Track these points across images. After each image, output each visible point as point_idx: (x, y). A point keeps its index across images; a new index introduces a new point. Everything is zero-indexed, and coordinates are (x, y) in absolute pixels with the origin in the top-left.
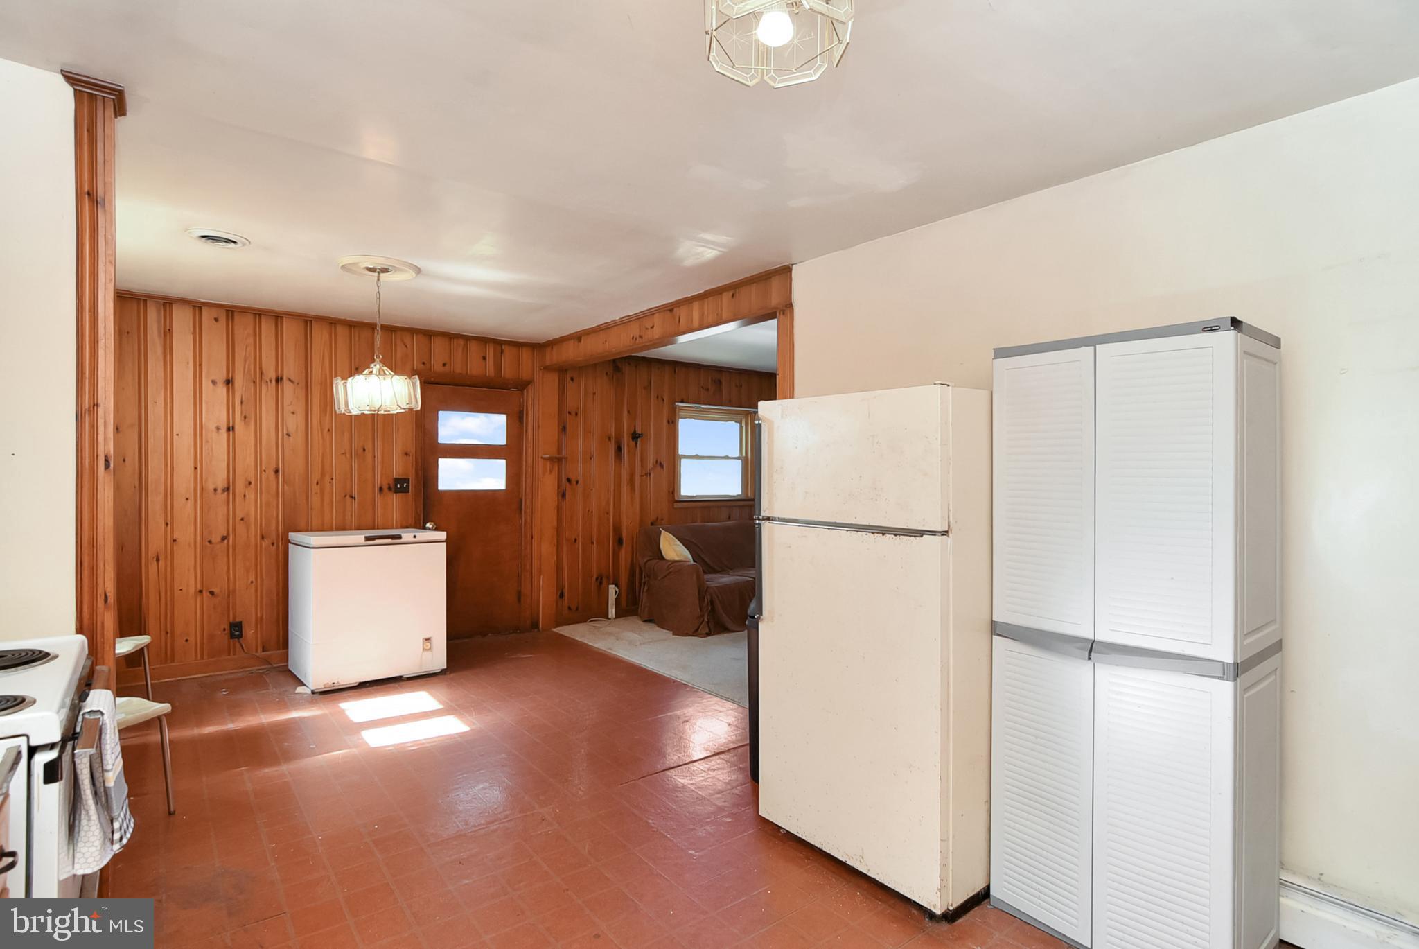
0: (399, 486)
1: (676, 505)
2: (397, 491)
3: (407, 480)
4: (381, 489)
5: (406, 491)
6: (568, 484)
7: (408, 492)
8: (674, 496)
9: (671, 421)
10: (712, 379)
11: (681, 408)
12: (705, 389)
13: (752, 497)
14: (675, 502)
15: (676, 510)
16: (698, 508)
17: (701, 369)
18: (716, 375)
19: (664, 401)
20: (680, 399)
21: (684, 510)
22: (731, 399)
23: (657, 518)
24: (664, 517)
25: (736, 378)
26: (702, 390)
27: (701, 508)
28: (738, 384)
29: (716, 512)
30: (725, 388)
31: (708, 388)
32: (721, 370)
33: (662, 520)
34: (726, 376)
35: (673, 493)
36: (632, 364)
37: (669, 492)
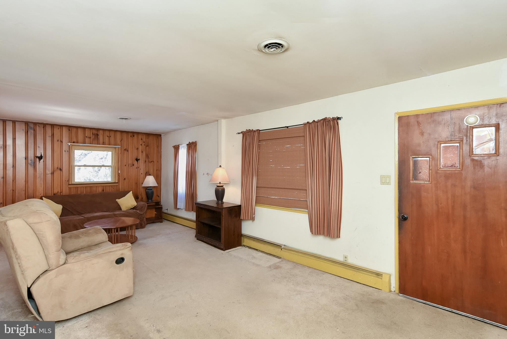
9: (66, 151)
10: (92, 133)
11: (72, 145)
12: (88, 137)
13: (117, 182)
14: (69, 185)
15: (70, 188)
16: (84, 187)
17: (86, 129)
18: (95, 132)
19: (62, 142)
20: (73, 142)
21: (75, 188)
22: (104, 142)
23: (58, 192)
24: (62, 191)
25: (107, 133)
26: (86, 138)
27: (86, 187)
28: (108, 136)
29: (95, 189)
30: (101, 137)
31: (90, 137)
32: (98, 130)
33: (61, 192)
34: (101, 132)
35: (68, 181)
36: (40, 126)
37: (65, 181)
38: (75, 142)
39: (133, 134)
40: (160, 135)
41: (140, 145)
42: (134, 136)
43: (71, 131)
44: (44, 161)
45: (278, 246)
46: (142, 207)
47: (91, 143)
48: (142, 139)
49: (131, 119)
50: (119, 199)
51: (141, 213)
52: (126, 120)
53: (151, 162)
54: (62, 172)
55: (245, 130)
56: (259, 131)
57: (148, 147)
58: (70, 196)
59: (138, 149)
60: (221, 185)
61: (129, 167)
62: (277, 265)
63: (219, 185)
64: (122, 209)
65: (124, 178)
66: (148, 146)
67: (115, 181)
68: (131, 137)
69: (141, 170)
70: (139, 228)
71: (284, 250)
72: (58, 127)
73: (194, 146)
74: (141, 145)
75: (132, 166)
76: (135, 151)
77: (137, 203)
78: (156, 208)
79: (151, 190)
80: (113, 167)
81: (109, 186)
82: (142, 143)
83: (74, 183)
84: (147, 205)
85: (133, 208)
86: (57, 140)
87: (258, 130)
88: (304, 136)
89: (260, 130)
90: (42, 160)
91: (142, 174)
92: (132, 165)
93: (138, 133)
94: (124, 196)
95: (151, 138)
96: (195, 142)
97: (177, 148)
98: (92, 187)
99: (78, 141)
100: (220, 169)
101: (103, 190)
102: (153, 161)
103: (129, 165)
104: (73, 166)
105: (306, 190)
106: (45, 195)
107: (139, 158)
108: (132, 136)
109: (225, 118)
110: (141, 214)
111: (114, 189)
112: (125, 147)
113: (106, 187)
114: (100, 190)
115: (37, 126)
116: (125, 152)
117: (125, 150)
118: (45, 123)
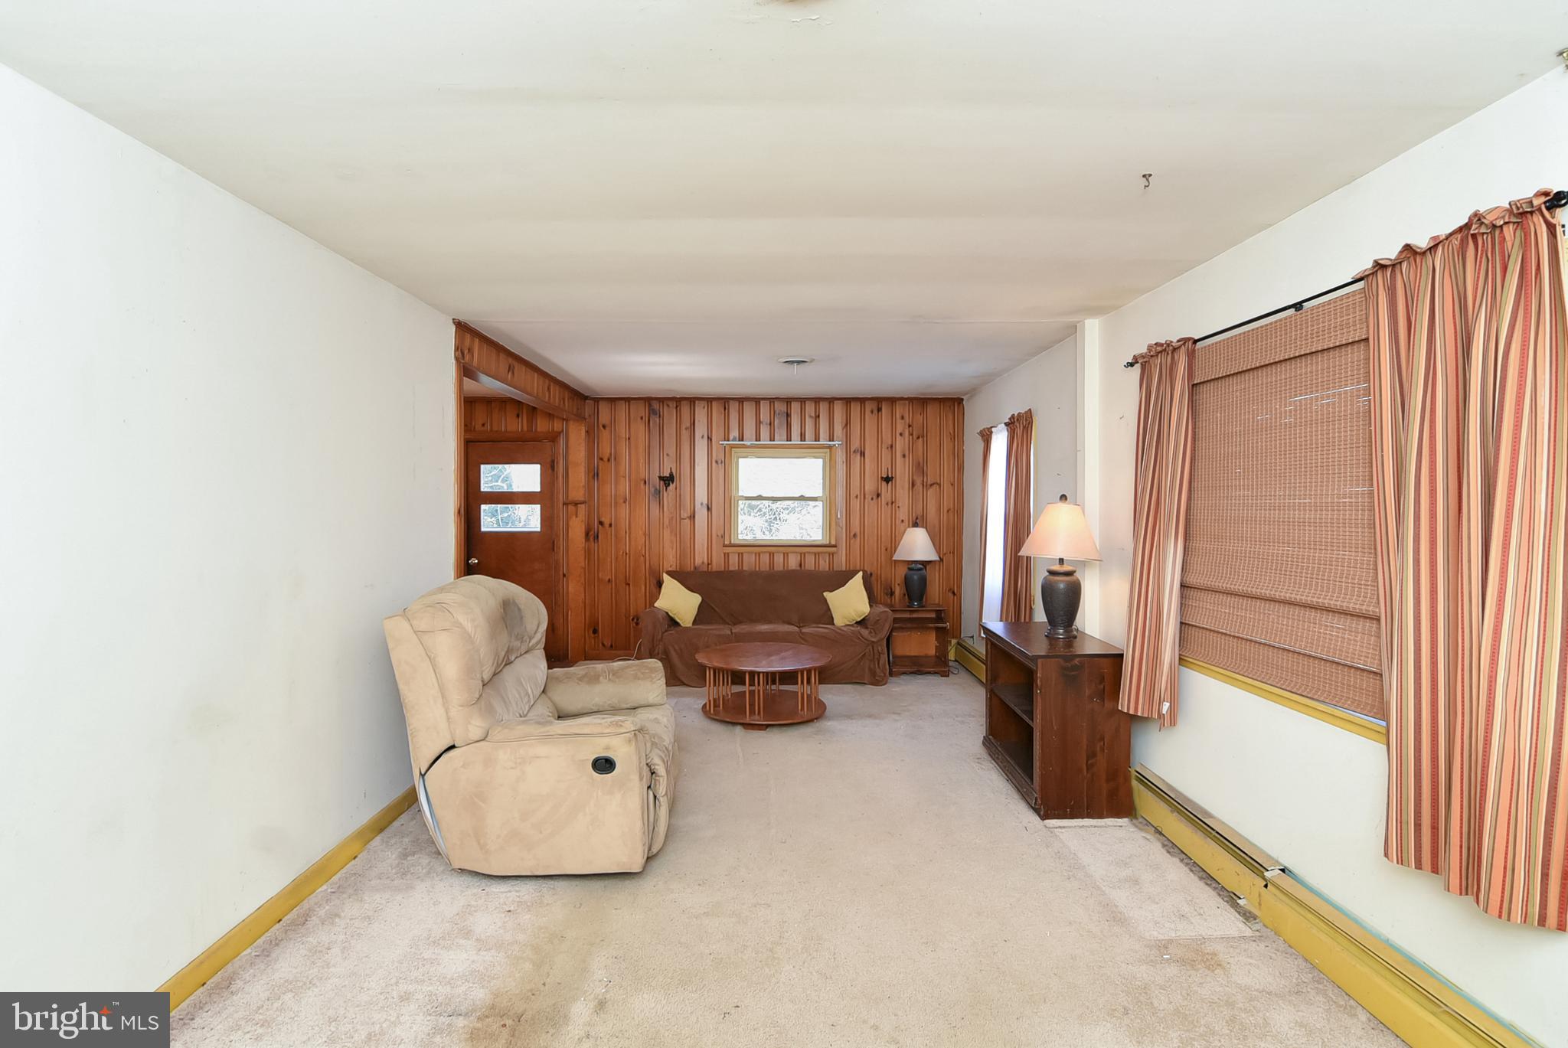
1: (726, 550)
6: (600, 527)
8: (724, 540)
9: (720, 462)
10: (775, 412)
11: (732, 446)
12: (764, 423)
13: (833, 543)
14: (725, 546)
15: (726, 555)
16: (756, 553)
17: (760, 403)
18: (780, 407)
19: (711, 440)
20: (732, 437)
21: (737, 555)
22: (803, 433)
23: (703, 563)
24: (711, 561)
25: (809, 408)
26: (761, 425)
28: (813, 415)
29: (782, 560)
30: (794, 420)
32: (788, 401)
33: (708, 564)
34: (795, 406)
35: (723, 536)
36: (671, 406)
37: (718, 536)
38: (738, 439)
39: (880, 403)
40: (960, 401)
41: (898, 435)
42: (879, 410)
43: (729, 411)
44: (676, 488)
45: (1254, 865)
46: (878, 620)
48: (903, 418)
49: (812, 361)
50: (831, 591)
51: (873, 640)
52: (802, 366)
53: (931, 485)
54: (711, 514)
55: (1144, 350)
56: (1190, 342)
57: (921, 439)
58: (725, 575)
59: (892, 446)
60: (1066, 568)
61: (866, 501)
62: (1209, 948)
63: (1056, 568)
64: (835, 622)
65: (852, 534)
66: (923, 437)
67: (828, 541)
68: (872, 412)
69: (901, 508)
70: (866, 682)
71: (1277, 892)
72: (703, 403)
73: (1024, 427)
74: (901, 434)
75: (875, 497)
76: (886, 454)
77: (871, 606)
78: (937, 629)
79: (919, 572)
80: (825, 502)
81: (815, 554)
82: (904, 431)
83: (737, 542)
84: (891, 616)
85: (862, 623)
86: (700, 436)
87: (1185, 341)
88: (1367, 340)
89: (1196, 338)
90: (672, 487)
91: (903, 521)
92: (875, 495)
93: (892, 401)
94: (843, 586)
95: (931, 410)
96: (1026, 413)
97: (986, 436)
99: (743, 436)
100: (1064, 507)
101: (801, 565)
102: (938, 482)
103: (867, 496)
104: (733, 498)
105: (1378, 620)
106: (680, 568)
107: (892, 474)
108: (875, 412)
109: (1095, 311)
110: (873, 642)
111: (825, 562)
112: (856, 444)
113: (806, 555)
114: (793, 563)
115: (665, 407)
116: (857, 459)
117: (854, 452)
118: (678, 396)
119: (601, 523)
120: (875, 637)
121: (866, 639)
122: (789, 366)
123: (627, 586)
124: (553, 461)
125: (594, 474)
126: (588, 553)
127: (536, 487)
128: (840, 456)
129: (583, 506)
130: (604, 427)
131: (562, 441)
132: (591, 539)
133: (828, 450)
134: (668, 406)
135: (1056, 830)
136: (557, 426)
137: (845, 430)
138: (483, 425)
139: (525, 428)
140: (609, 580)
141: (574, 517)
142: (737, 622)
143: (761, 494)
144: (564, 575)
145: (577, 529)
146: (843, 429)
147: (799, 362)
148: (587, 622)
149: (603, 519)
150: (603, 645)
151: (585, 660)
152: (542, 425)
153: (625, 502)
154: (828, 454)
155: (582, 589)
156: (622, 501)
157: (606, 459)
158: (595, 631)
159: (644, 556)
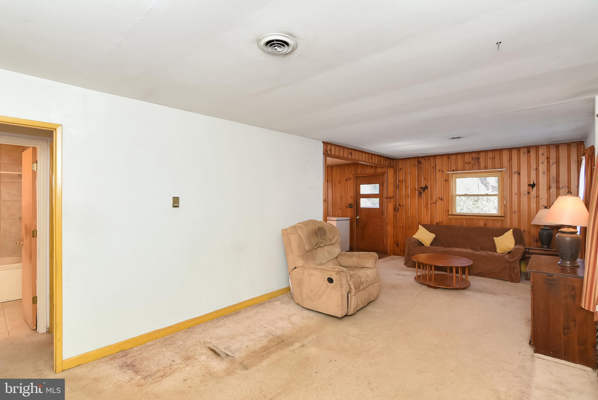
0: (350, 206)
1: (450, 217)
2: (350, 207)
3: (352, 204)
4: (346, 207)
5: (352, 207)
6: (399, 206)
7: (352, 208)
8: (449, 213)
9: (447, 180)
10: (472, 158)
11: (453, 174)
12: (467, 163)
13: (503, 215)
14: (449, 215)
15: (450, 219)
16: (463, 219)
17: (465, 155)
18: (474, 155)
19: (443, 172)
20: (452, 170)
21: (455, 219)
22: (485, 167)
23: (440, 221)
25: (490, 155)
26: (466, 164)
27: (465, 219)
28: (492, 157)
29: (476, 222)
30: (482, 161)
31: (469, 162)
32: (479, 152)
33: (443, 222)
34: (482, 154)
35: (448, 211)
36: (426, 159)
37: (446, 211)
38: (455, 170)
39: (529, 149)
41: (540, 163)
42: (529, 152)
43: (451, 159)
44: (428, 192)
47: (471, 168)
48: (543, 154)
49: (464, 136)
50: (497, 237)
52: (461, 139)
53: (562, 188)
54: (443, 202)
57: (555, 164)
59: (536, 169)
61: (521, 196)
63: (565, 229)
64: (497, 251)
65: (513, 211)
66: (555, 162)
67: (501, 215)
68: (524, 154)
69: (543, 199)
70: (506, 280)
72: (439, 157)
74: (542, 163)
75: (526, 194)
76: (533, 173)
77: (515, 245)
79: (547, 231)
80: (499, 197)
81: (493, 220)
82: (544, 161)
85: (510, 253)
86: (438, 171)
92: (527, 192)
93: (536, 147)
94: (503, 235)
95: (561, 149)
98: (472, 219)
99: (457, 169)
101: (485, 225)
102: (567, 185)
103: (522, 194)
104: (453, 195)
106: (428, 223)
107: (536, 182)
108: (526, 153)
111: (499, 224)
112: (515, 169)
113: (489, 220)
114: (481, 224)
115: (424, 160)
116: (515, 177)
117: (514, 173)
118: (429, 155)
119: (400, 205)
120: (512, 259)
121: (506, 260)
122: (453, 140)
123: (409, 229)
124: (383, 183)
125: (397, 187)
126: (395, 216)
127: (377, 192)
128: (507, 176)
129: (393, 199)
130: (401, 169)
131: (386, 175)
132: (396, 211)
133: (500, 173)
134: (425, 159)
135: (536, 358)
136: (384, 170)
137: (509, 163)
138: (361, 171)
139: (374, 172)
140: (403, 227)
141: (390, 203)
142: (450, 246)
143: (467, 193)
144: (387, 224)
145: (391, 207)
146: (507, 163)
147: (458, 138)
148: (395, 241)
149: (401, 204)
150: (400, 250)
151: (394, 255)
152: (379, 170)
153: (408, 197)
154: (500, 175)
155: (393, 229)
156: (407, 197)
157: (401, 181)
158: (398, 245)
159: (416, 218)
